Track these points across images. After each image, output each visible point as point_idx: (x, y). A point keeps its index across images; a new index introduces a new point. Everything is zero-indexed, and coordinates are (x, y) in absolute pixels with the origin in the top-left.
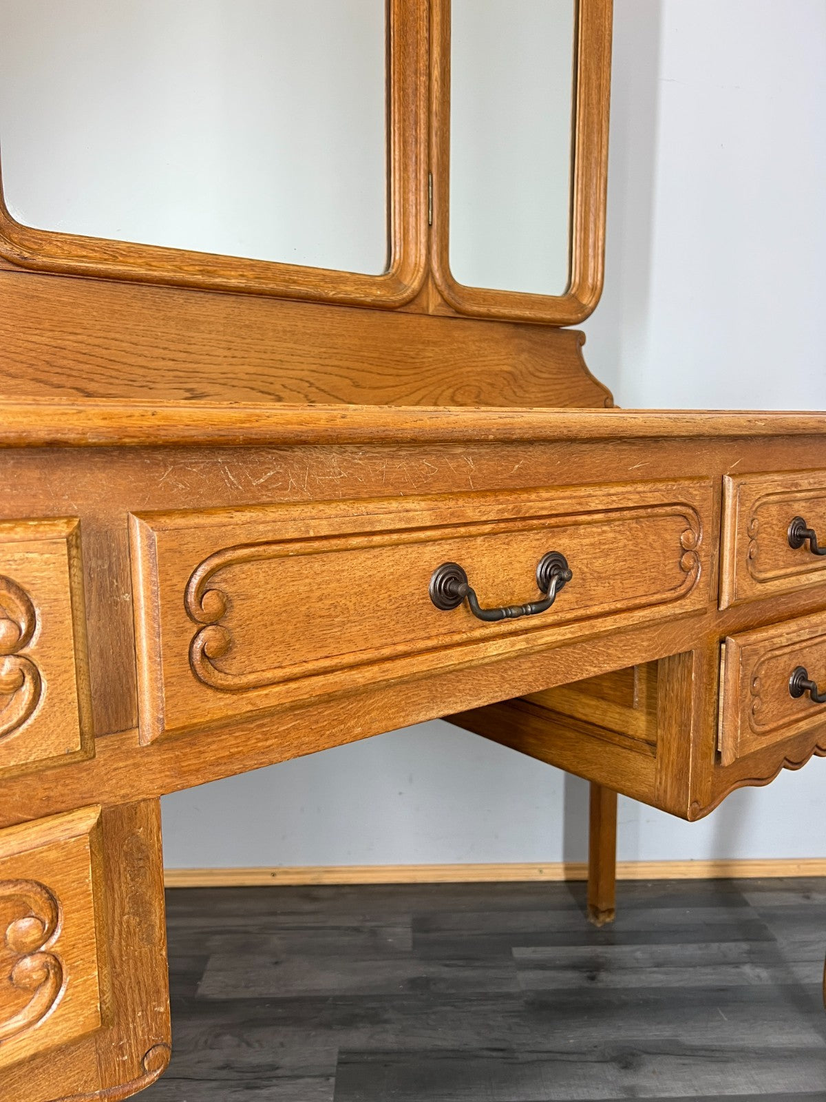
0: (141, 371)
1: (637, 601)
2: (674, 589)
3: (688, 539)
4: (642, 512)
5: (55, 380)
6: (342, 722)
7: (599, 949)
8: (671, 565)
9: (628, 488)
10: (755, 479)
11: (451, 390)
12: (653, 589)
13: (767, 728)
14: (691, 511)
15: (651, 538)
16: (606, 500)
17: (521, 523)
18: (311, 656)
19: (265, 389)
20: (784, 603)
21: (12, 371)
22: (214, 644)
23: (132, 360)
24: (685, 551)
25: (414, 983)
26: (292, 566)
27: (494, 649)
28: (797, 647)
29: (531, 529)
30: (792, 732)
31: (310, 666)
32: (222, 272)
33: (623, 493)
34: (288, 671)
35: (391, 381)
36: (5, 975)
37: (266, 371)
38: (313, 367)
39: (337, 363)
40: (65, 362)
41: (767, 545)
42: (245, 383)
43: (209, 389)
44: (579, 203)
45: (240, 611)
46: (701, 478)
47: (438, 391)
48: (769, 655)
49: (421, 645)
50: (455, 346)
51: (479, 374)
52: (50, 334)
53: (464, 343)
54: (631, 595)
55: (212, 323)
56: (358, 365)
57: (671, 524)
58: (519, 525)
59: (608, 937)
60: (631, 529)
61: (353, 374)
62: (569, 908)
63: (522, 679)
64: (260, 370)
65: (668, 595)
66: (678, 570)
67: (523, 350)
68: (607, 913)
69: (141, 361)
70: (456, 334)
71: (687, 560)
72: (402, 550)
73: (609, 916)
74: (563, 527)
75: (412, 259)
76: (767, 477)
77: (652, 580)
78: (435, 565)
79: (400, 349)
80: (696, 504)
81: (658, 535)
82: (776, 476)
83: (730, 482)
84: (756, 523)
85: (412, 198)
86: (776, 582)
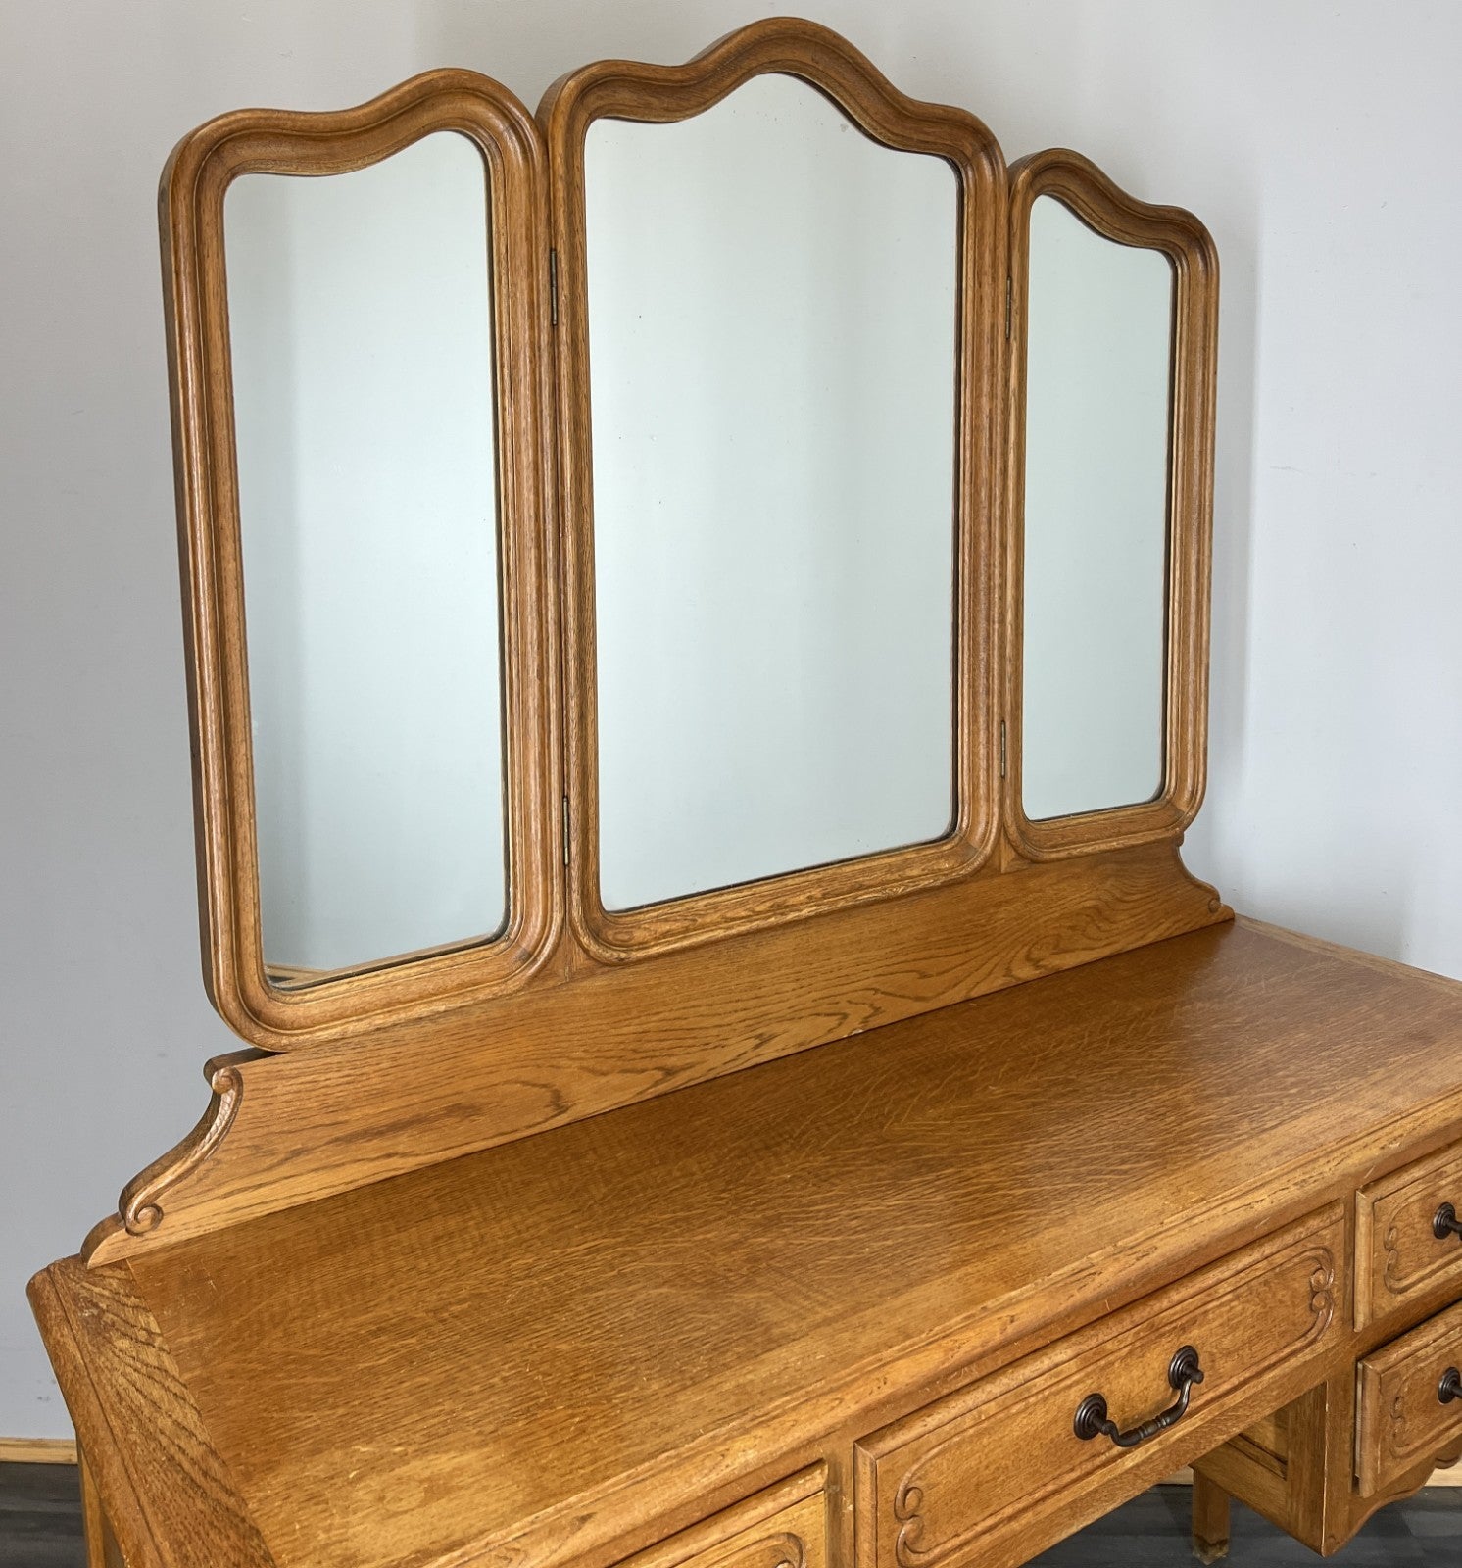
0: (715, 1032)
2: (1305, 1335)
3: (1318, 1281)
5: (640, 1065)
8: (1301, 1311)
10: (1390, 1185)
11: (1026, 948)
12: (1282, 1344)
13: (1411, 1447)
14: (1320, 1252)
15: (1280, 1293)
17: (1155, 1334)
18: (980, 1518)
19: (831, 1011)
21: (604, 1069)
22: (912, 1533)
23: (708, 1023)
24: (1315, 1293)
26: (967, 1447)
28: (1446, 1350)
29: (1164, 1335)
31: (979, 1528)
32: (790, 902)
34: (963, 1537)
35: (959, 959)
37: (833, 991)
38: (880, 971)
39: (904, 959)
40: (648, 1045)
41: (1408, 1249)
42: (810, 1012)
43: (776, 1028)
44: (1175, 693)
45: (930, 1497)
46: (1332, 1207)
47: (1013, 953)
48: (1414, 1370)
49: (1067, 1479)
50: (1031, 897)
51: (1058, 920)
52: (637, 1021)
53: (1040, 890)
54: (1258, 1359)
55: (782, 959)
56: (925, 954)
57: (1301, 1272)
58: (1153, 1336)
60: (1259, 1294)
61: (918, 966)
62: (1166, 1531)
63: (1152, 1470)
64: (825, 992)
65: (1299, 1344)
66: (1308, 1314)
67: (1109, 877)
69: (717, 1021)
70: (1032, 884)
71: (1318, 1301)
72: (1052, 1401)
73: (1221, 1549)
74: (1194, 1321)
75: (982, 819)
76: (1406, 1177)
77: (1282, 1334)
78: (1079, 1401)
79: (970, 921)
80: (1326, 1243)
81: (1286, 1287)
82: (1417, 1172)
83: (1363, 1200)
84: (1394, 1232)
85: (982, 751)
86: (1420, 1285)
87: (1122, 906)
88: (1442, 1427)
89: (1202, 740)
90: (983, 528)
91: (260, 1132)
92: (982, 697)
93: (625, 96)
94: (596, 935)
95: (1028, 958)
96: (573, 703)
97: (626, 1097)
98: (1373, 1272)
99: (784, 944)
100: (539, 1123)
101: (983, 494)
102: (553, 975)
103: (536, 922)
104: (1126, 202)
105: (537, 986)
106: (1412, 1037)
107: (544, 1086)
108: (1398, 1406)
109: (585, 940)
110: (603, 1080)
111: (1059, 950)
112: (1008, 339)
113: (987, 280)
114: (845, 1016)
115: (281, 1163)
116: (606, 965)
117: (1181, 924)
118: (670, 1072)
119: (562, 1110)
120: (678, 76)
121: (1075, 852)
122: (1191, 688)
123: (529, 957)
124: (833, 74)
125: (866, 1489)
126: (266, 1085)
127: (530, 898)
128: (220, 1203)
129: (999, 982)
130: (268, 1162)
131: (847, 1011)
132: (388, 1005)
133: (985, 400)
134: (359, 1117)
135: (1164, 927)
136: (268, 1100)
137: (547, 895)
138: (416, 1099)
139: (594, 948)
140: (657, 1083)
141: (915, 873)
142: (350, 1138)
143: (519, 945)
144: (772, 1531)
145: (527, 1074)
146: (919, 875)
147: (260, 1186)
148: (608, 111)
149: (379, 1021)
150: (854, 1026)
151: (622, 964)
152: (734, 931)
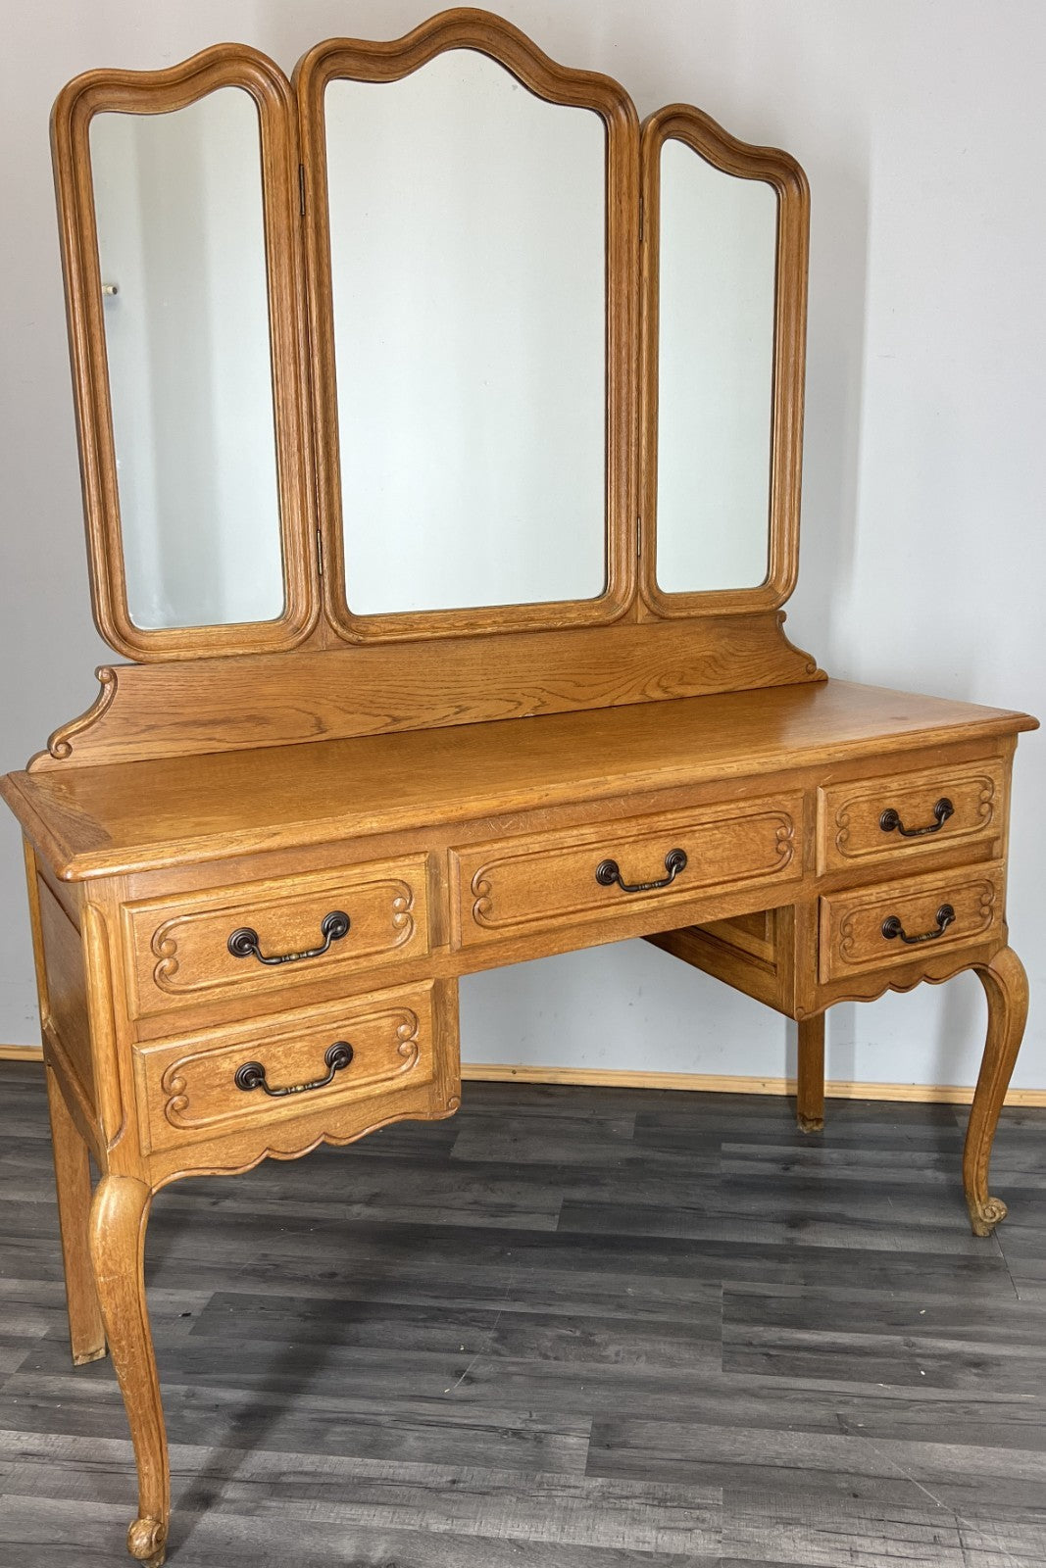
0: (428, 699)
1: (741, 875)
2: (772, 866)
3: (782, 833)
4: (743, 820)
5: (375, 712)
6: (547, 945)
7: (799, 1150)
8: (769, 851)
9: (732, 806)
10: (844, 787)
11: (657, 678)
12: (754, 866)
13: (860, 960)
14: (784, 816)
15: (751, 835)
16: (714, 815)
17: (655, 834)
18: (530, 911)
19: (511, 699)
20: (883, 870)
21: (350, 710)
22: (484, 907)
23: (422, 692)
24: (780, 841)
25: (630, 1161)
26: (521, 867)
27: (636, 907)
28: (888, 902)
29: (660, 837)
30: (886, 963)
31: (530, 917)
32: (480, 623)
33: (727, 810)
34: (519, 919)
35: (606, 678)
36: (396, 1049)
37: (511, 686)
38: (545, 677)
39: (565, 672)
40: (382, 700)
41: (858, 832)
42: (495, 697)
43: (471, 703)
45: (495, 889)
46: (795, 791)
47: (647, 680)
48: (859, 908)
49: (591, 905)
50: (661, 643)
51: (682, 661)
52: (373, 683)
53: (669, 639)
54: (735, 871)
55: (474, 658)
56: (577, 671)
57: (768, 825)
58: (653, 835)
59: (815, 1141)
60: (734, 831)
61: (575, 678)
62: (786, 1117)
64: (506, 686)
65: (767, 870)
66: (774, 853)
67: (724, 636)
68: (815, 1122)
69: (427, 692)
70: (661, 634)
71: (783, 847)
72: (580, 855)
73: (817, 1125)
74: (684, 834)
75: (624, 585)
76: (857, 784)
77: (754, 861)
78: (599, 862)
79: (615, 653)
80: (787, 810)
81: (758, 833)
82: (865, 783)
83: (821, 793)
84: (845, 818)
85: (624, 536)
86: (869, 857)
87: (733, 659)
88: (886, 953)
89: (795, 542)
90: (624, 378)
91: (128, 710)
92: (623, 501)
93: (351, 63)
94: (343, 624)
95: (658, 685)
96: (322, 468)
97: (366, 730)
98: (828, 839)
99: (476, 649)
100: (306, 737)
101: (624, 353)
102: (314, 644)
103: (302, 607)
104: (734, 144)
105: (304, 649)
106: (893, 718)
107: (311, 713)
108: (848, 929)
109: (334, 624)
110: (351, 716)
111: (682, 683)
112: (641, 242)
113: (625, 198)
114: (520, 704)
115: (143, 731)
116: (350, 643)
117: (783, 678)
118: (396, 720)
119: (323, 732)
120: (386, 49)
121: (692, 613)
122: (787, 506)
123: (297, 630)
124: (504, 49)
125: (454, 873)
126: (132, 682)
127: (297, 595)
128: (105, 749)
129: (637, 698)
130: (135, 729)
131: (521, 700)
132: (207, 645)
133: (624, 286)
134: (190, 712)
135: (768, 678)
136: (133, 692)
137: (309, 593)
138: (229, 707)
139: (340, 630)
140: (387, 725)
141: (572, 616)
142: (186, 724)
143: (291, 623)
144: (392, 877)
145: (301, 705)
146: (574, 618)
147: (130, 743)
148: (341, 73)
149: (200, 653)
150: (526, 710)
151: (359, 644)
152: (437, 634)
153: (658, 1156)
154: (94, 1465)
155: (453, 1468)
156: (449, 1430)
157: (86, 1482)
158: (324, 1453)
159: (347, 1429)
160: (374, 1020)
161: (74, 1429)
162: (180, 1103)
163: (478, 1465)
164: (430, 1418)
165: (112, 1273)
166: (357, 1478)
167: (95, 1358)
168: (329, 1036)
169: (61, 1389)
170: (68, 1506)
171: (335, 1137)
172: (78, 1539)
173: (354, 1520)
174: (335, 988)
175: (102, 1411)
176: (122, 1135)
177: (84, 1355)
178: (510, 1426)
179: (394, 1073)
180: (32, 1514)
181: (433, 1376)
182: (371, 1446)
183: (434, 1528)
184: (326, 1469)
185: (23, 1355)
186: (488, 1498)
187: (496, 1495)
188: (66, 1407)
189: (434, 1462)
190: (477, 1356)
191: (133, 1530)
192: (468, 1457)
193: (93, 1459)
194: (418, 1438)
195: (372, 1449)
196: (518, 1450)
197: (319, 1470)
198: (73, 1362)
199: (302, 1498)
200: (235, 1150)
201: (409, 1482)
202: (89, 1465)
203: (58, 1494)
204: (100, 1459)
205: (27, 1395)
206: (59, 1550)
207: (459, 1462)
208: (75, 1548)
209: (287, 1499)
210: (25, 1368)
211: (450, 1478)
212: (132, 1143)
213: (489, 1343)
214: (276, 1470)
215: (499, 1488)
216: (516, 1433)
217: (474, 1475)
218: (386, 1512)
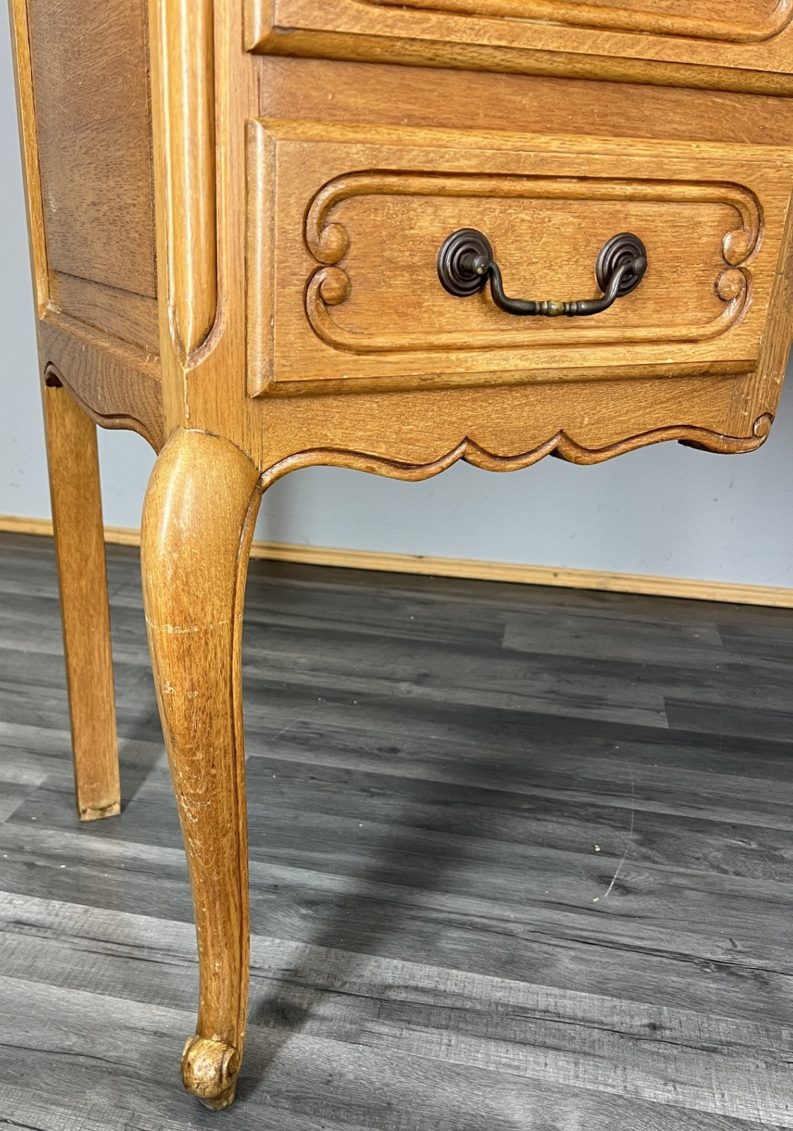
25: (731, 666)
36: (713, 279)
153: (763, 663)
154: (114, 947)
155: (647, 1006)
156: (620, 953)
157: (106, 969)
158: (441, 964)
159: (469, 935)
160: (694, 201)
161: (83, 896)
162: (335, 285)
163: (679, 1005)
164: (585, 934)
165: (188, 620)
166: (503, 1005)
167: (108, 815)
168: (614, 214)
169: (65, 847)
170: (82, 1000)
171: (576, 446)
172: (100, 1050)
173: (517, 1068)
174: (633, 112)
175: (120, 878)
176: (215, 342)
177: (94, 809)
178: (709, 956)
179: (702, 331)
180: (32, 1006)
181: (568, 880)
182: (507, 963)
183: (648, 1094)
184: (451, 987)
185: (16, 803)
186: (719, 1058)
187: (729, 1055)
188: (72, 869)
189: (613, 996)
190: (622, 861)
191: (192, 1054)
192: (662, 993)
193: (113, 938)
194: (574, 958)
195: (510, 966)
196: (737, 992)
197: (442, 987)
198: (79, 816)
199: (427, 1026)
200: (413, 427)
201: (583, 1020)
202: (109, 946)
203: (67, 981)
204: (122, 939)
205: (20, 850)
206: (72, 1064)
207: (652, 1000)
208: (99, 1063)
209: (403, 1025)
210: (17, 817)
211: (646, 1021)
212: (234, 362)
213: (633, 846)
214: (377, 980)
215: (729, 1044)
216: (721, 966)
217: (680, 1020)
218: (563, 1061)
